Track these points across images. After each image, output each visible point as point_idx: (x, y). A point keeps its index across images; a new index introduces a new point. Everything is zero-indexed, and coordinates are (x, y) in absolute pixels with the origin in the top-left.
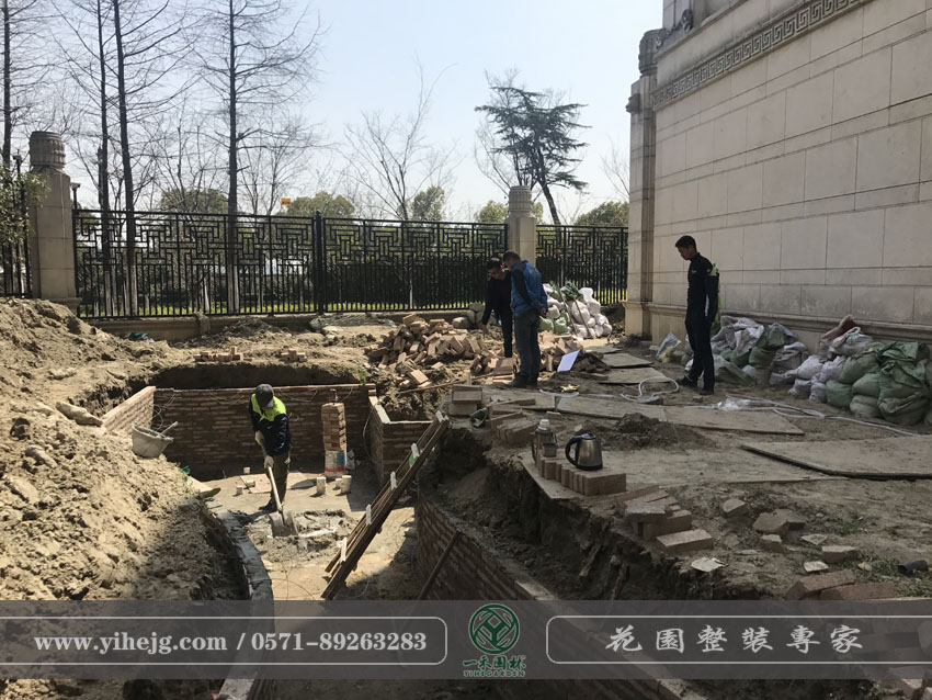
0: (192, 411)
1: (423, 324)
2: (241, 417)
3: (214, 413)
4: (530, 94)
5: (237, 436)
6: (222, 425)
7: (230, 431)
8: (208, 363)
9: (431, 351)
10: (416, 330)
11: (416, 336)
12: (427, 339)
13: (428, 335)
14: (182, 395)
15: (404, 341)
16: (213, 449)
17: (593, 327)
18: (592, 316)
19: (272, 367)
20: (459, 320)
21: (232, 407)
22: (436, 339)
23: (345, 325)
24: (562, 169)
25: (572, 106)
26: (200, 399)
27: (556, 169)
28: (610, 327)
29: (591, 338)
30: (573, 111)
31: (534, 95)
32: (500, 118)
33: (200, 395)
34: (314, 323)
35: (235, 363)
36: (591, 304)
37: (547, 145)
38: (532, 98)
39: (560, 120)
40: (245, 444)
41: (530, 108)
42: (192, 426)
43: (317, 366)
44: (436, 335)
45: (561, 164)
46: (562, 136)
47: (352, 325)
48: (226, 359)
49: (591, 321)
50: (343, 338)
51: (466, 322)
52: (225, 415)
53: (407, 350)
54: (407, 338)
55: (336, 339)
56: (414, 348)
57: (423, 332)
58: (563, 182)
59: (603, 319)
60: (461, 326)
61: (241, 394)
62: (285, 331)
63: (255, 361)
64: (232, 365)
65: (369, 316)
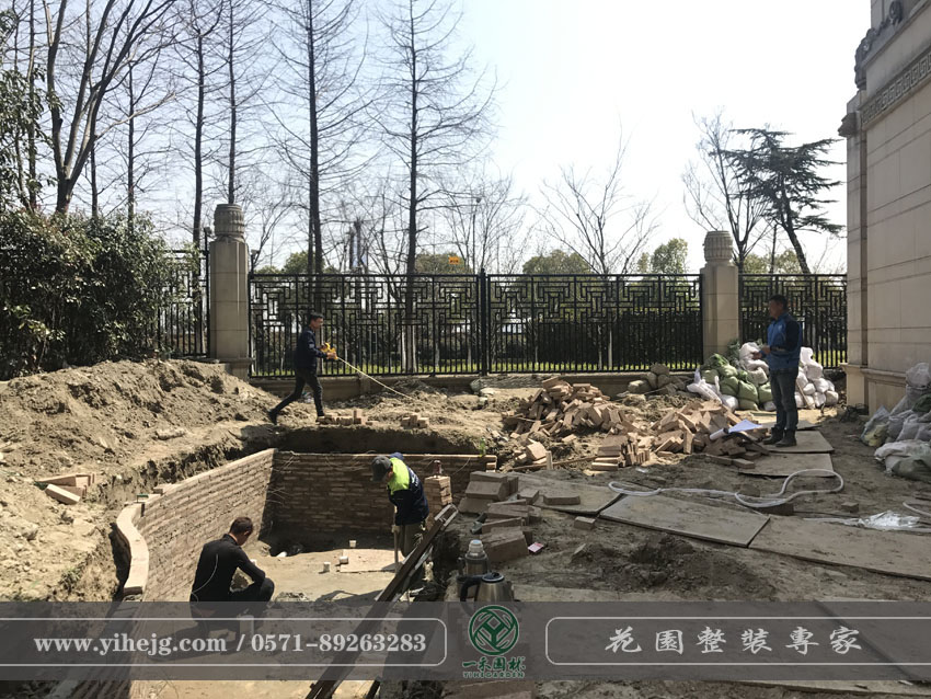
0: (309, 476)
1: (565, 388)
2: (358, 485)
3: (330, 479)
4: (775, 134)
5: (352, 505)
6: (338, 492)
7: (345, 498)
8: (330, 426)
9: (567, 421)
10: (555, 394)
11: (556, 402)
12: (567, 406)
13: (568, 401)
14: (301, 459)
15: (542, 407)
16: (328, 517)
17: (812, 395)
18: (810, 381)
19: (390, 432)
20: (636, 383)
21: (347, 474)
22: (575, 406)
23: (504, 387)
24: (814, 213)
25: (824, 142)
26: (317, 464)
27: (807, 212)
28: (836, 395)
29: (808, 408)
30: (825, 147)
31: (779, 134)
32: (737, 162)
33: (317, 459)
34: (474, 384)
35: (354, 426)
36: (810, 367)
37: (793, 186)
38: (777, 138)
39: (810, 158)
40: (359, 514)
41: (775, 148)
42: (310, 491)
43: (436, 433)
44: (576, 402)
45: (813, 207)
46: (811, 175)
47: (512, 387)
48: (348, 422)
49: (810, 387)
50: (494, 401)
51: (646, 387)
52: (341, 482)
53: (543, 417)
54: (545, 405)
55: (486, 402)
56: (552, 415)
57: (564, 398)
58: (814, 227)
59: (825, 384)
60: (639, 390)
61: (357, 460)
62: (442, 392)
63: (376, 425)
64: (351, 429)
65: (534, 377)
